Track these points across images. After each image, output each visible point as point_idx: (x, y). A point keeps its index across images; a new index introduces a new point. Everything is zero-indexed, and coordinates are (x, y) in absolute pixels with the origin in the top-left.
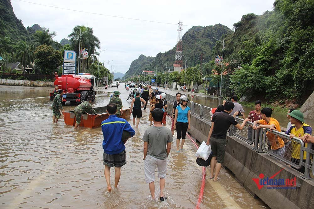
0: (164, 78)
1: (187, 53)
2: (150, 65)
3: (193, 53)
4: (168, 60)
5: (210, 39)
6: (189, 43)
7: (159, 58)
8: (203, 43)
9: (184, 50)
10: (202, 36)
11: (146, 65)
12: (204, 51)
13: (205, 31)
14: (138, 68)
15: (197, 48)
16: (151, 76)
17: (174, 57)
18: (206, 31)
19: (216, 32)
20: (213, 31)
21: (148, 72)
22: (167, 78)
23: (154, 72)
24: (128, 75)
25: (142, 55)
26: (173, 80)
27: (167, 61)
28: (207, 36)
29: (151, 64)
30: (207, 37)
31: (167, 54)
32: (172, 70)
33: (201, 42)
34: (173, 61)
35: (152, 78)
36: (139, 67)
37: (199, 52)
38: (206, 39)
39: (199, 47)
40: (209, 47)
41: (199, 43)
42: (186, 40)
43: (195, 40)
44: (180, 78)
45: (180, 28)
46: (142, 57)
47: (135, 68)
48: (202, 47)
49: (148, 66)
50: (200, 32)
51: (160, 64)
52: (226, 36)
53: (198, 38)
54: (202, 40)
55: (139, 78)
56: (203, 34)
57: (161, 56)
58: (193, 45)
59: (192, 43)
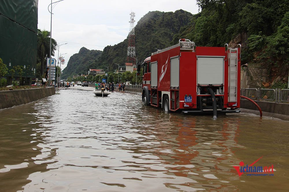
0: (116, 77)
1: (142, 46)
2: (96, 61)
3: (149, 47)
4: (117, 55)
5: (170, 29)
6: (143, 33)
7: (106, 52)
8: (162, 34)
9: (137, 43)
10: (160, 25)
11: (90, 62)
12: (162, 44)
13: (163, 18)
14: (78, 65)
15: (154, 41)
16: (101, 75)
17: (125, 51)
18: (165, 19)
19: (178, 20)
20: (173, 19)
21: (96, 71)
22: (119, 78)
23: (102, 71)
24: (66, 73)
25: (83, 48)
26: (125, 79)
27: (117, 57)
28: (166, 25)
29: (97, 59)
30: (166, 27)
31: (117, 48)
32: (124, 69)
33: (158, 32)
34: (124, 56)
35: (102, 78)
36: (80, 63)
37: (156, 45)
38: (164, 29)
39: (156, 38)
40: (169, 39)
41: (155, 34)
42: (140, 31)
43: (151, 31)
44: (132, 77)
45: (133, 20)
46: (84, 50)
47: (75, 65)
48: (160, 39)
49: (93, 63)
50: (158, 20)
51: (108, 60)
52: (185, 29)
53: (154, 27)
54: (161, 30)
55: (85, 78)
56: (161, 23)
57: (110, 50)
58: (149, 36)
59: (148, 34)
